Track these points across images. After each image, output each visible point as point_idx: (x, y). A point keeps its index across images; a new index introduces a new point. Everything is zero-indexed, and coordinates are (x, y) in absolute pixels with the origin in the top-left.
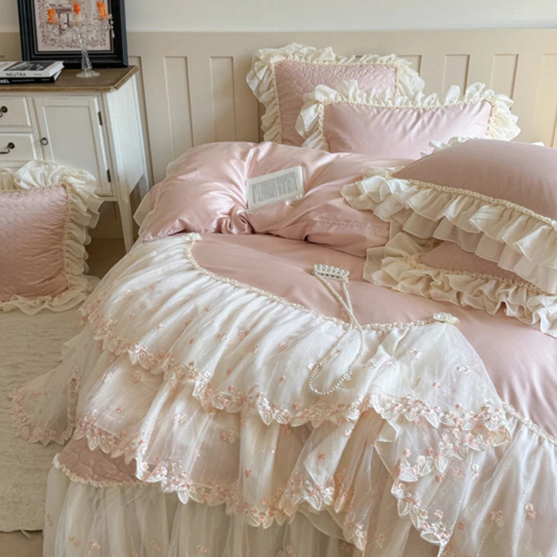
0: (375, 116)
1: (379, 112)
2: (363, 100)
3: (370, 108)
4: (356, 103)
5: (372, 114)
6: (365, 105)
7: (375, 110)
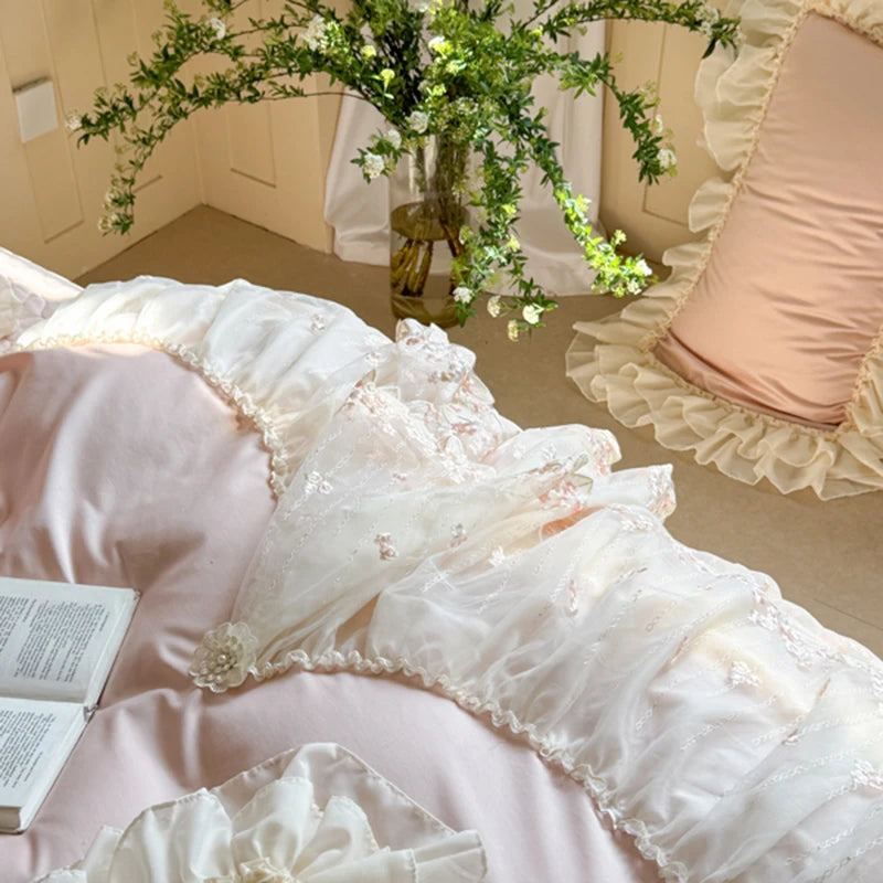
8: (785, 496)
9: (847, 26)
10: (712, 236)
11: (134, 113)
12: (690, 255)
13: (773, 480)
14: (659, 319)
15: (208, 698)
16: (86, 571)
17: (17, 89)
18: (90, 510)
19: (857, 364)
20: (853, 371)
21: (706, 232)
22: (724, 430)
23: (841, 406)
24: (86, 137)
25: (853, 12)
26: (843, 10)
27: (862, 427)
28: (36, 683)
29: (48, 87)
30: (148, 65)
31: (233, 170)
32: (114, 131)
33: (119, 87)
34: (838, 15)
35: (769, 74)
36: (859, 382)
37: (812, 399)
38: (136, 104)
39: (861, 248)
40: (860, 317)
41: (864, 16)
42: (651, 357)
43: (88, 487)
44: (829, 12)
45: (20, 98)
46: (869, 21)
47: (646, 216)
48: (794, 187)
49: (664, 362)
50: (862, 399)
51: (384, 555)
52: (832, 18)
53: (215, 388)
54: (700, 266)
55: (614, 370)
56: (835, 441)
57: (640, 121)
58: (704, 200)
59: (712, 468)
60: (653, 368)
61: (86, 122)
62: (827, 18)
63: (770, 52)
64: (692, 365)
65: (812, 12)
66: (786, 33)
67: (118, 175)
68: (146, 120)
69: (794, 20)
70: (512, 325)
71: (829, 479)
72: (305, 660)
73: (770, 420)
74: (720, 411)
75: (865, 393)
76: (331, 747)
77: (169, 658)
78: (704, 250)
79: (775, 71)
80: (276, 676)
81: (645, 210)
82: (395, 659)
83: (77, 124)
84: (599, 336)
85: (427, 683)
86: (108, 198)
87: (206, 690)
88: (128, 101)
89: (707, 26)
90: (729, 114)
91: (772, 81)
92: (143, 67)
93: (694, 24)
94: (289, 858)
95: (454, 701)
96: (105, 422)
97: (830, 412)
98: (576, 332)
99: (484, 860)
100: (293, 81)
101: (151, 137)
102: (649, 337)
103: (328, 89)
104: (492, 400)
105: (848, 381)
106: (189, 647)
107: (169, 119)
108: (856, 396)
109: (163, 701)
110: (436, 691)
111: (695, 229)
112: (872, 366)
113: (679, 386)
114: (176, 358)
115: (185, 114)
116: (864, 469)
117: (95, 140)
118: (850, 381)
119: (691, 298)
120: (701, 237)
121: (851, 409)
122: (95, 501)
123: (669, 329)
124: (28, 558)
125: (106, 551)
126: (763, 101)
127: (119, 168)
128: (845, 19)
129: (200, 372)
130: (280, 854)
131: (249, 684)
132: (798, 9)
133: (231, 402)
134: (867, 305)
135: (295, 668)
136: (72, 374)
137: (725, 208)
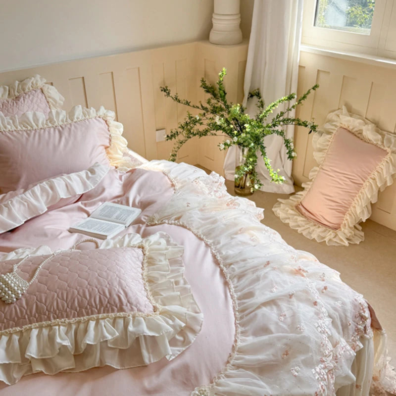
0: (27, 139)
1: (29, 135)
2: (11, 126)
3: (20, 132)
4: (7, 130)
5: (24, 138)
6: (15, 130)
7: (25, 134)
8: (318, 243)
9: (349, 131)
10: (313, 180)
11: (178, 135)
12: (309, 184)
13: (316, 239)
14: (299, 200)
15: (147, 226)
16: (134, 205)
17: (157, 130)
18: (138, 196)
19: (344, 214)
20: (343, 216)
21: (312, 179)
22: (308, 226)
23: (339, 225)
24: (167, 140)
25: (351, 128)
26: (348, 127)
27: (343, 229)
28: (118, 221)
29: (164, 130)
30: (183, 125)
31: (205, 156)
32: (173, 139)
33: (176, 129)
34: (347, 128)
35: (330, 141)
36: (344, 219)
37: (331, 221)
38: (179, 133)
39: (345, 183)
40: (344, 201)
41: (353, 129)
42: (295, 208)
43: (139, 192)
44: (345, 127)
45: (157, 132)
46: (354, 130)
47: (304, 177)
48: (331, 168)
49: (298, 209)
50: (345, 224)
51: (188, 206)
52: (346, 129)
53: (169, 179)
54: (310, 187)
55: (284, 210)
56: (336, 233)
57: (289, 145)
58: (313, 171)
59: (302, 234)
60: (295, 211)
61: (168, 136)
62: (345, 129)
63: (330, 136)
64: (303, 210)
65: (341, 127)
66: (334, 132)
67: (174, 149)
68: (181, 137)
69: (336, 129)
70: (252, 189)
71: (330, 240)
72: (167, 221)
73: (320, 226)
74: (308, 222)
75: (346, 222)
76: (165, 233)
77: (143, 219)
78: (311, 183)
79: (331, 141)
80: (161, 224)
81: (303, 175)
82: (183, 223)
83: (166, 136)
84: (283, 202)
85: (188, 228)
86: (171, 154)
87: (147, 225)
88: (177, 132)
89: (309, 126)
90: (320, 150)
91: (330, 143)
92: (181, 125)
93: (306, 126)
94: (149, 244)
95: (193, 232)
96: (146, 181)
97: (336, 226)
98: (278, 201)
99: (183, 250)
100: (214, 132)
101: (182, 142)
102: (295, 204)
103: (221, 134)
104: (226, 189)
105: (342, 219)
106: (146, 218)
107: (186, 138)
108: (343, 223)
109: (139, 226)
110: (189, 229)
111: (310, 178)
112: (348, 215)
113: (299, 215)
114: (164, 173)
115: (190, 137)
116: (341, 240)
117: (169, 140)
118: (342, 218)
119: (306, 195)
120: (311, 181)
121: (342, 226)
122: (139, 195)
123: (301, 202)
124: (124, 202)
125: (138, 203)
126: (327, 148)
127: (174, 148)
128: (349, 129)
129: (167, 176)
130: (147, 244)
131: (156, 224)
132: (338, 126)
133: (172, 182)
134: (347, 199)
135: (165, 223)
136: (142, 172)
137: (316, 173)
